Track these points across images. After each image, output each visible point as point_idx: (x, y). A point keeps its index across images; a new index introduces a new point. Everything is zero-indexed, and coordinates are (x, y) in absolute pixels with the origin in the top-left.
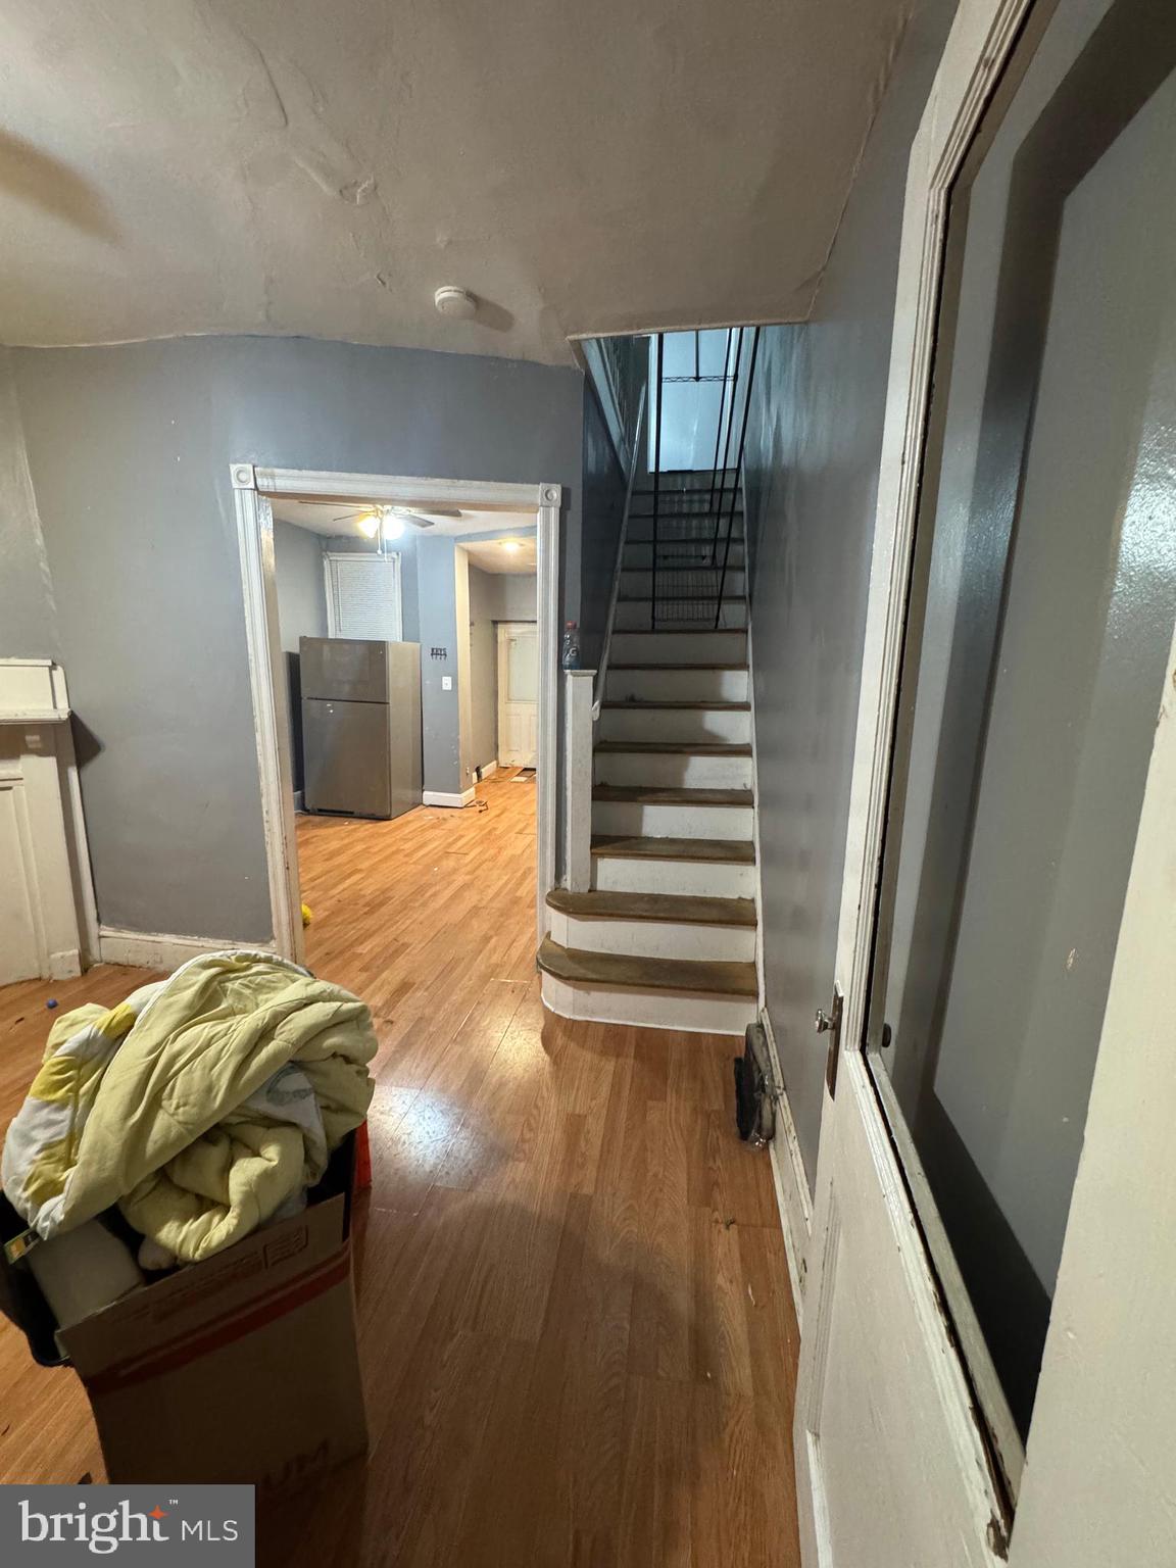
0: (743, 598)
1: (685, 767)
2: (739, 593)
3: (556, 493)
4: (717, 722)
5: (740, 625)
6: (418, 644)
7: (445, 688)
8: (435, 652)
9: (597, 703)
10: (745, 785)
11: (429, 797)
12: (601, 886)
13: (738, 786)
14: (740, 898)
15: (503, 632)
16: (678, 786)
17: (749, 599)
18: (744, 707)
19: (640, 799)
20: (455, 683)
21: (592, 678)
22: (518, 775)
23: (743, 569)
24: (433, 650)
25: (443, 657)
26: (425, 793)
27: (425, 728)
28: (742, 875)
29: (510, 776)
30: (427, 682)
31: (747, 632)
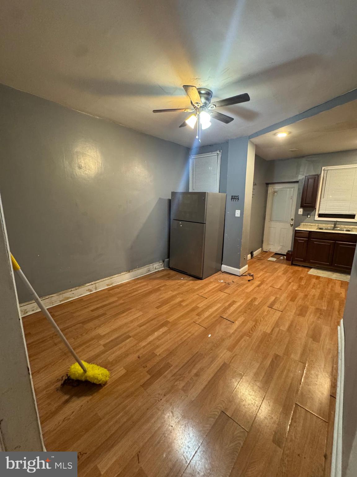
6: (226, 194)
7: (236, 215)
8: (234, 198)
11: (224, 267)
15: (271, 189)
20: (242, 213)
22: (272, 257)
24: (232, 196)
25: (237, 200)
26: (222, 265)
27: (226, 235)
29: (268, 256)
30: (228, 212)
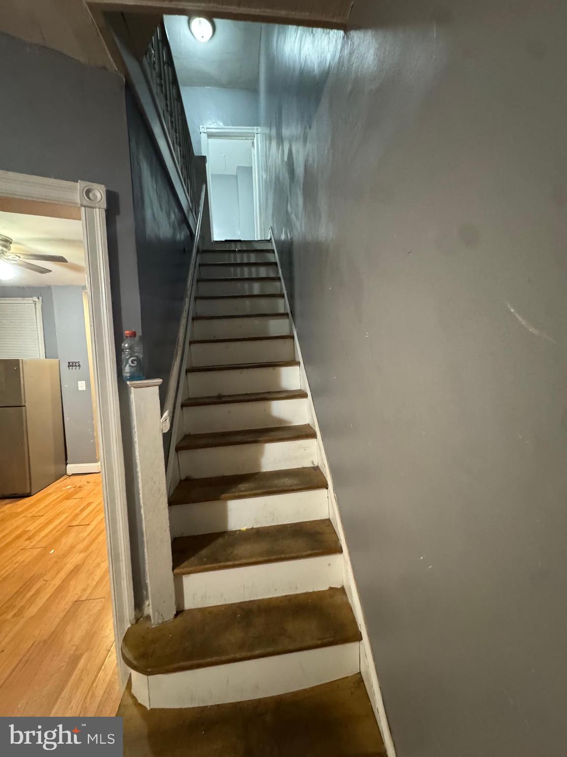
0: (285, 315)
1: (261, 453)
2: (282, 311)
3: (99, 193)
4: (281, 409)
5: (285, 332)
6: (58, 360)
7: (80, 389)
8: (71, 365)
9: (166, 414)
10: (312, 462)
11: (71, 468)
12: (189, 604)
13: (308, 464)
14: (331, 589)
16: (257, 471)
17: (291, 315)
18: (301, 395)
19: (223, 496)
20: (88, 385)
21: (157, 388)
23: (282, 296)
24: (69, 363)
25: (77, 367)
26: (68, 466)
27: (67, 419)
28: (329, 565)
30: (65, 386)
31: (293, 337)
